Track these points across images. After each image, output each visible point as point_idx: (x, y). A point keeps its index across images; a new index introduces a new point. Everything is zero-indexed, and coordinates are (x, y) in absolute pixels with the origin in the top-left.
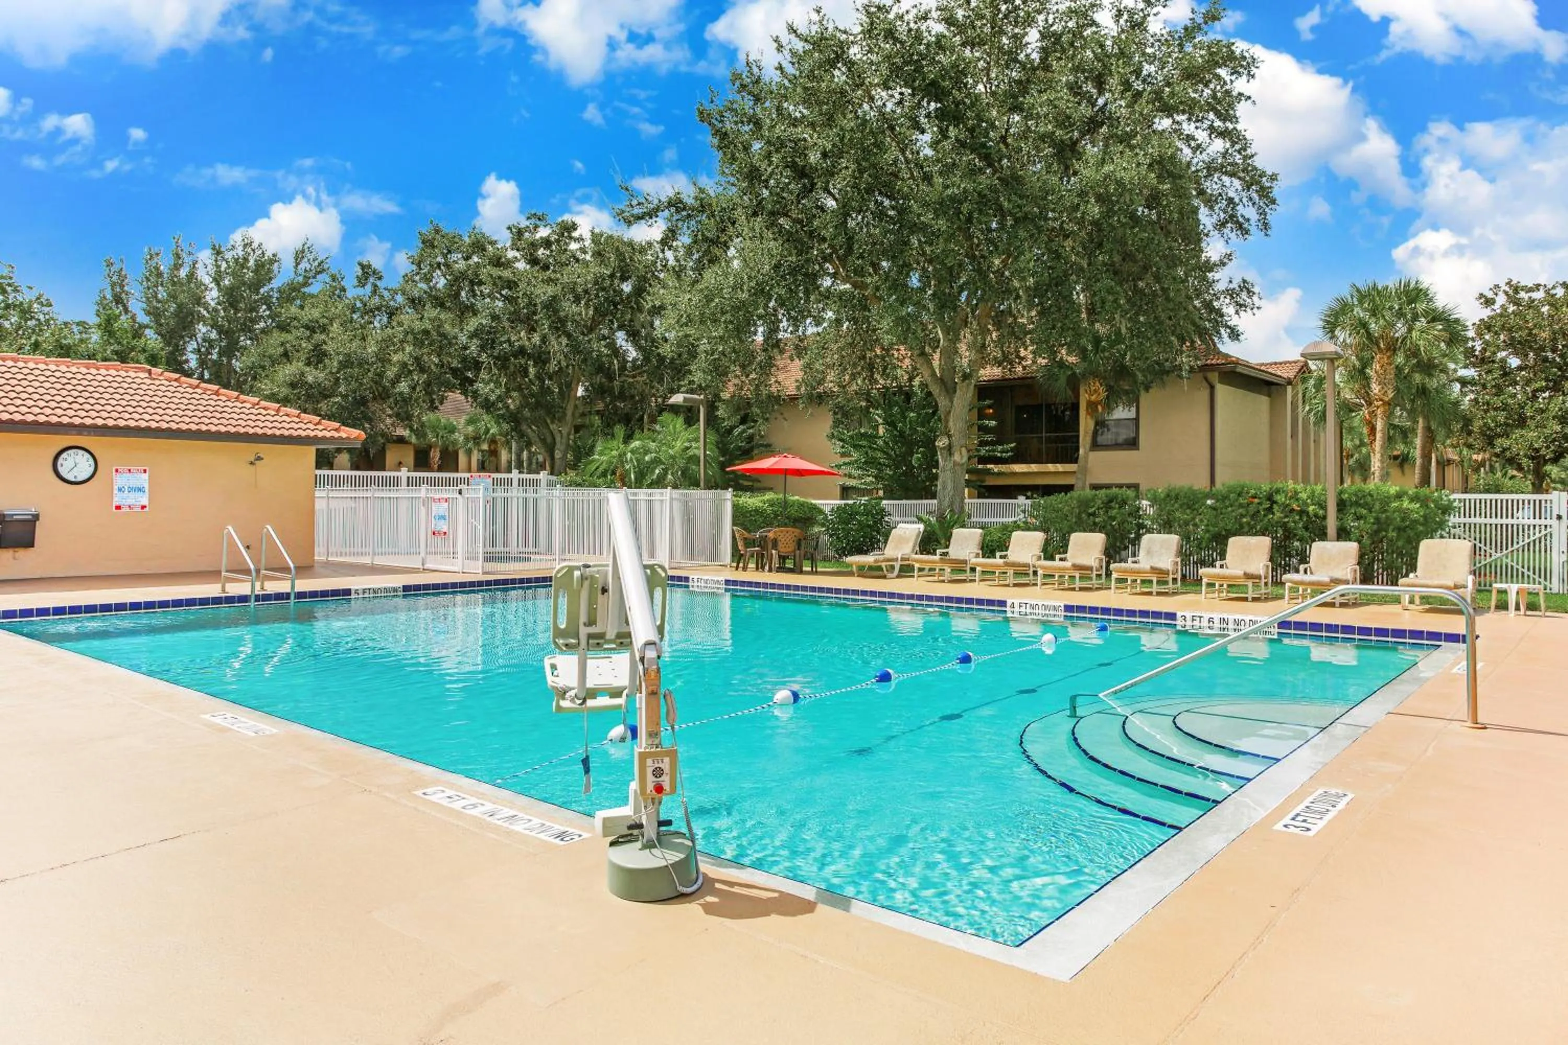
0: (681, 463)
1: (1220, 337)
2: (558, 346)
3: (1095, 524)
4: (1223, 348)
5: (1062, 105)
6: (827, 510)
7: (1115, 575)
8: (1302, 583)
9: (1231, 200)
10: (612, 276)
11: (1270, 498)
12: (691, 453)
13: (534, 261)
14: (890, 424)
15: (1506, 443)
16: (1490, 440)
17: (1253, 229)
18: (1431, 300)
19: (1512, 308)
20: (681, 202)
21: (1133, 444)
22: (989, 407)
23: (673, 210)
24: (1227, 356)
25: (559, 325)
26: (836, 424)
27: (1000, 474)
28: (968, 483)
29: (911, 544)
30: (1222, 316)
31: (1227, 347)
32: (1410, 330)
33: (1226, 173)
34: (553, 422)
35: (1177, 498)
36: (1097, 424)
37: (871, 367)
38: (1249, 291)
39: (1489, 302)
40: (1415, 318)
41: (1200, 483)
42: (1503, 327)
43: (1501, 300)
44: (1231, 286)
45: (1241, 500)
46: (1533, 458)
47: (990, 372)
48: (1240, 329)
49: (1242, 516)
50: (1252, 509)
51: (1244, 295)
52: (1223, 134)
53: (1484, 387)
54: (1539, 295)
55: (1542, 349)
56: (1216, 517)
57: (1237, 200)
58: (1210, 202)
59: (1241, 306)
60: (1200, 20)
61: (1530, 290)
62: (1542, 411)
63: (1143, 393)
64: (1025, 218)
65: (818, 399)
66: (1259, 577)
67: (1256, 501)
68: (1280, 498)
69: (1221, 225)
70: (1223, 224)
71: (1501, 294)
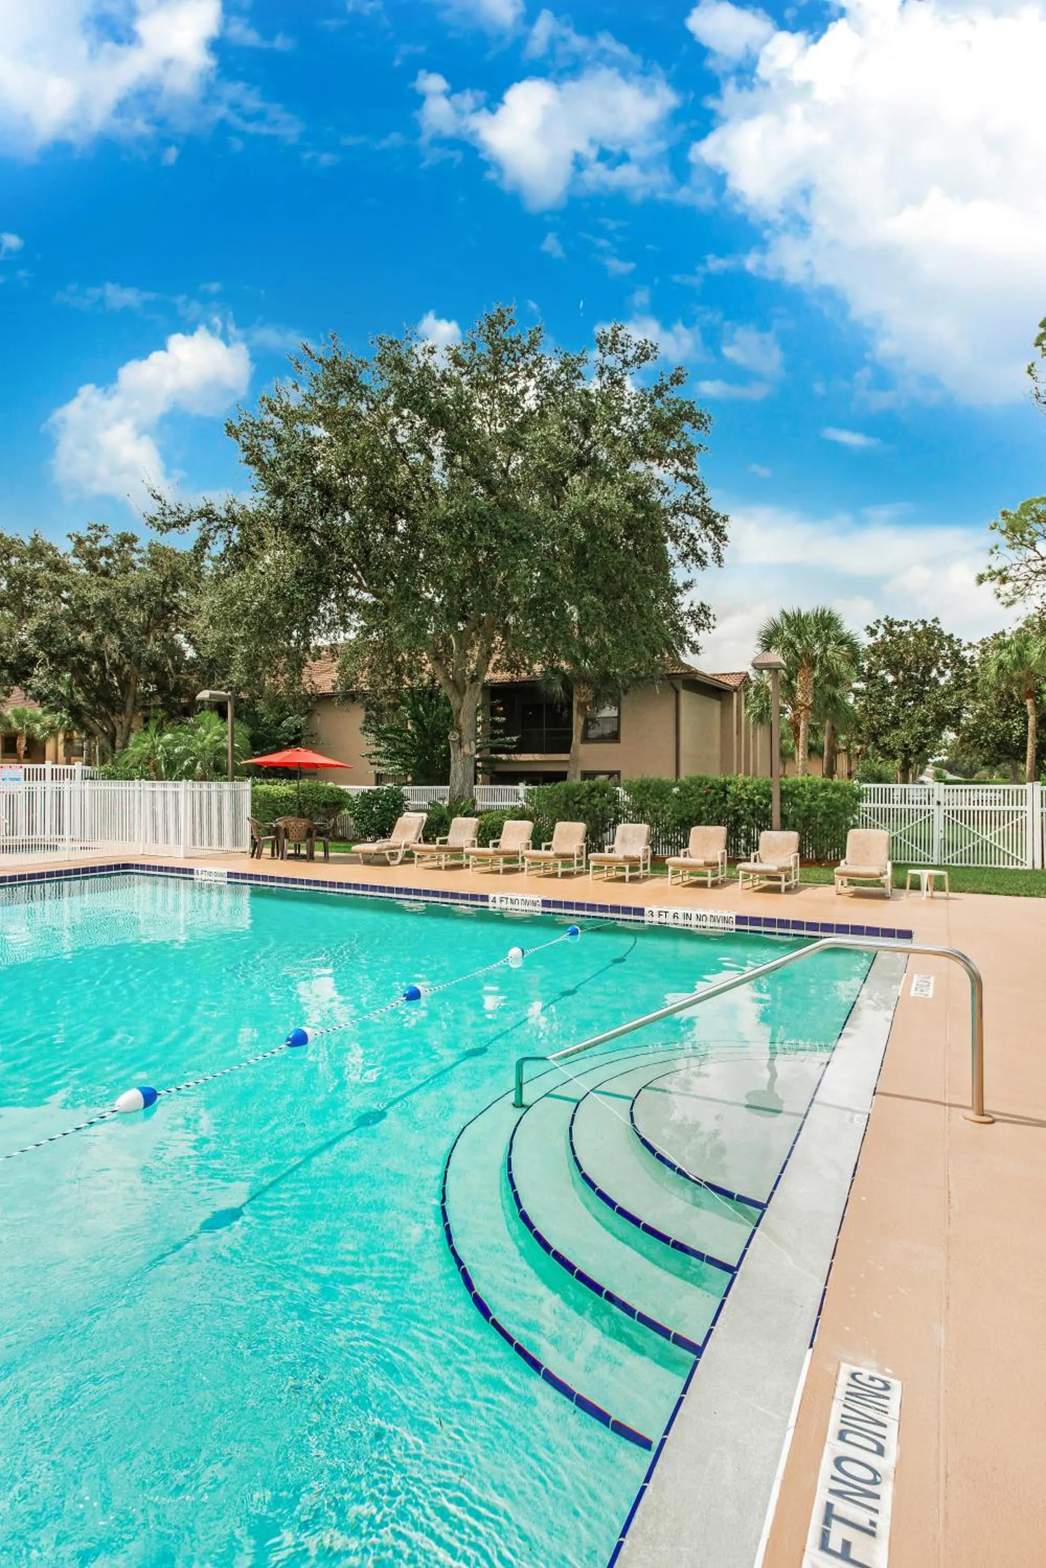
0: (209, 755)
1: (684, 651)
2: (112, 644)
3: (580, 810)
4: (683, 659)
5: (553, 440)
6: (353, 794)
7: (592, 864)
8: (753, 871)
9: (692, 536)
10: (165, 583)
11: (724, 788)
12: (220, 745)
13: (92, 567)
14: (417, 719)
15: (887, 740)
16: (874, 737)
17: (709, 561)
18: (839, 627)
19: (888, 638)
20: (212, 512)
21: (615, 737)
22: (500, 705)
23: (205, 520)
24: (689, 667)
25: (113, 626)
26: (368, 718)
27: (509, 762)
28: (483, 771)
29: (414, 833)
30: (685, 633)
31: (688, 658)
32: (825, 650)
33: (688, 513)
34: (113, 714)
35: (648, 787)
36: (586, 721)
37: (398, 669)
38: (705, 613)
39: (873, 633)
40: (828, 640)
41: (667, 775)
42: (884, 652)
43: (881, 631)
44: (693, 609)
45: (701, 791)
46: (903, 751)
47: (503, 676)
48: (700, 644)
49: (702, 804)
50: (709, 799)
51: (702, 616)
52: (687, 479)
53: (870, 696)
54: (906, 629)
55: (909, 669)
56: (680, 805)
57: (696, 536)
58: (675, 538)
59: (699, 626)
60: (667, 381)
61: (901, 625)
62: (910, 716)
63: (623, 697)
64: (521, 538)
65: (351, 697)
66: (717, 864)
67: (713, 791)
68: (731, 788)
69: (684, 557)
70: (686, 556)
71: (881, 628)
